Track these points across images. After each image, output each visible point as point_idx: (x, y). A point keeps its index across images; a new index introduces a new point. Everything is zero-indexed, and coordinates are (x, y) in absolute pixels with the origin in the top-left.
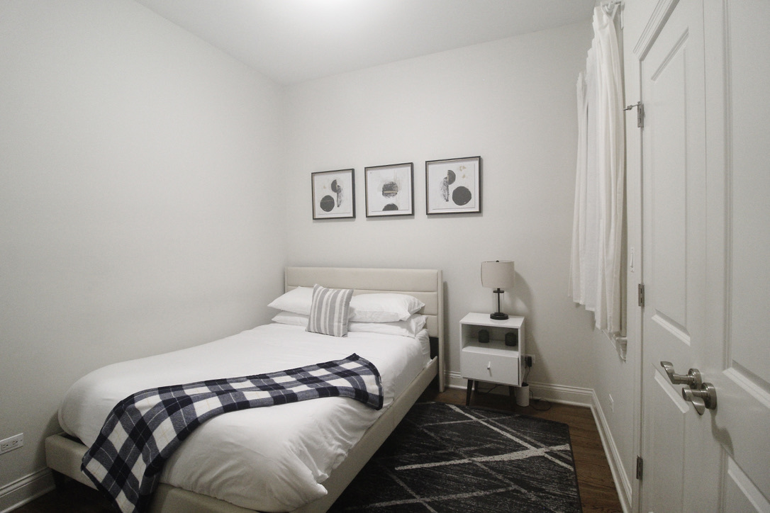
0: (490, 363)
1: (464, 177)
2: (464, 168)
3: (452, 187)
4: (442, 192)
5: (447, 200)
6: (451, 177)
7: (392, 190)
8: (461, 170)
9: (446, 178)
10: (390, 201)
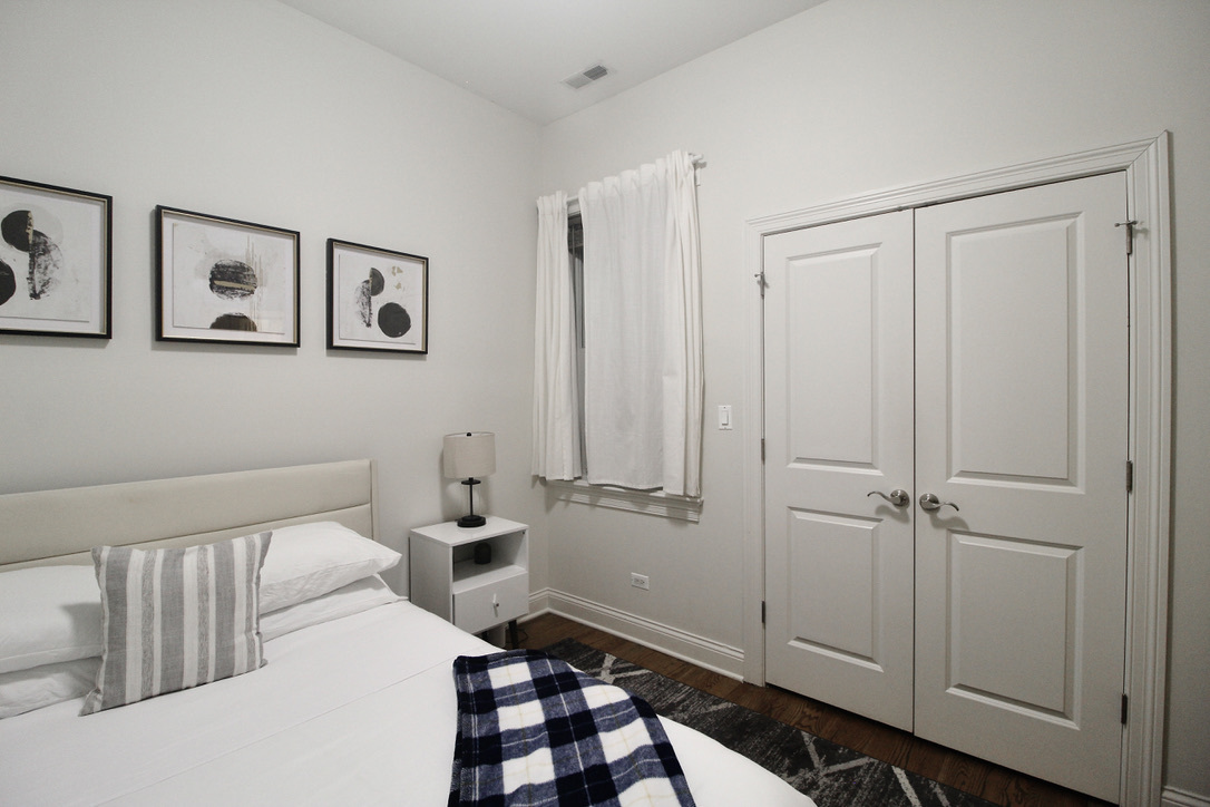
0: (495, 596)
1: (399, 286)
2: (400, 271)
3: (378, 302)
4: (358, 308)
5: (369, 325)
6: (376, 283)
7: (242, 283)
8: (394, 274)
9: (367, 282)
10: (234, 306)
